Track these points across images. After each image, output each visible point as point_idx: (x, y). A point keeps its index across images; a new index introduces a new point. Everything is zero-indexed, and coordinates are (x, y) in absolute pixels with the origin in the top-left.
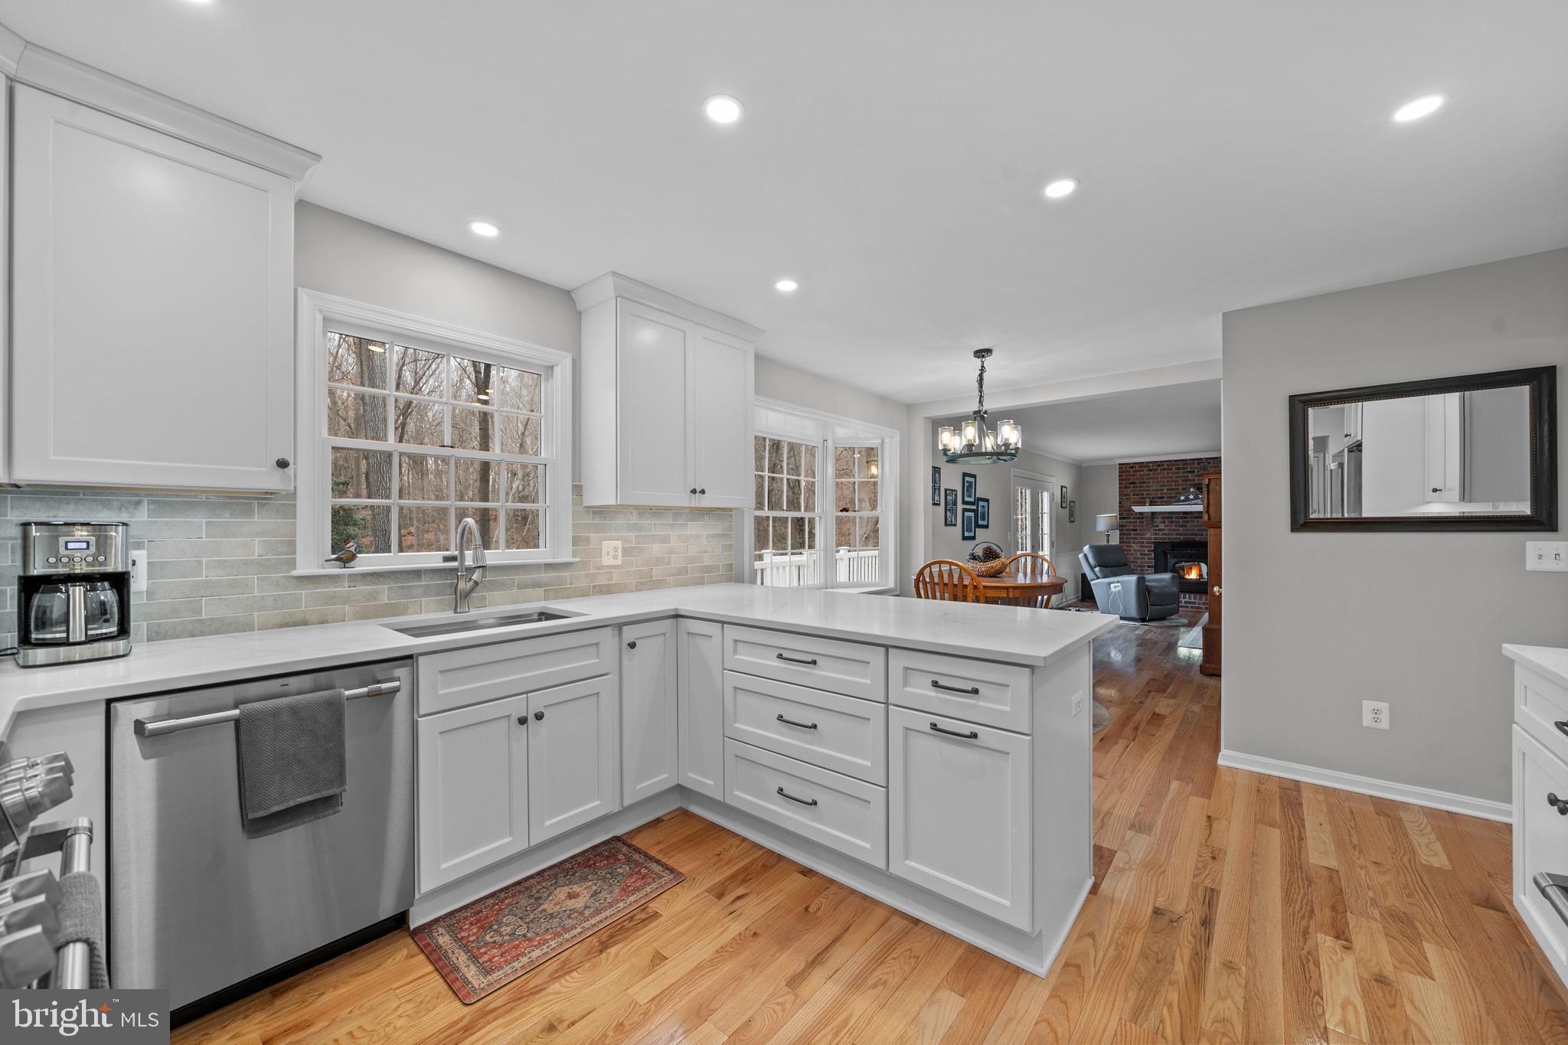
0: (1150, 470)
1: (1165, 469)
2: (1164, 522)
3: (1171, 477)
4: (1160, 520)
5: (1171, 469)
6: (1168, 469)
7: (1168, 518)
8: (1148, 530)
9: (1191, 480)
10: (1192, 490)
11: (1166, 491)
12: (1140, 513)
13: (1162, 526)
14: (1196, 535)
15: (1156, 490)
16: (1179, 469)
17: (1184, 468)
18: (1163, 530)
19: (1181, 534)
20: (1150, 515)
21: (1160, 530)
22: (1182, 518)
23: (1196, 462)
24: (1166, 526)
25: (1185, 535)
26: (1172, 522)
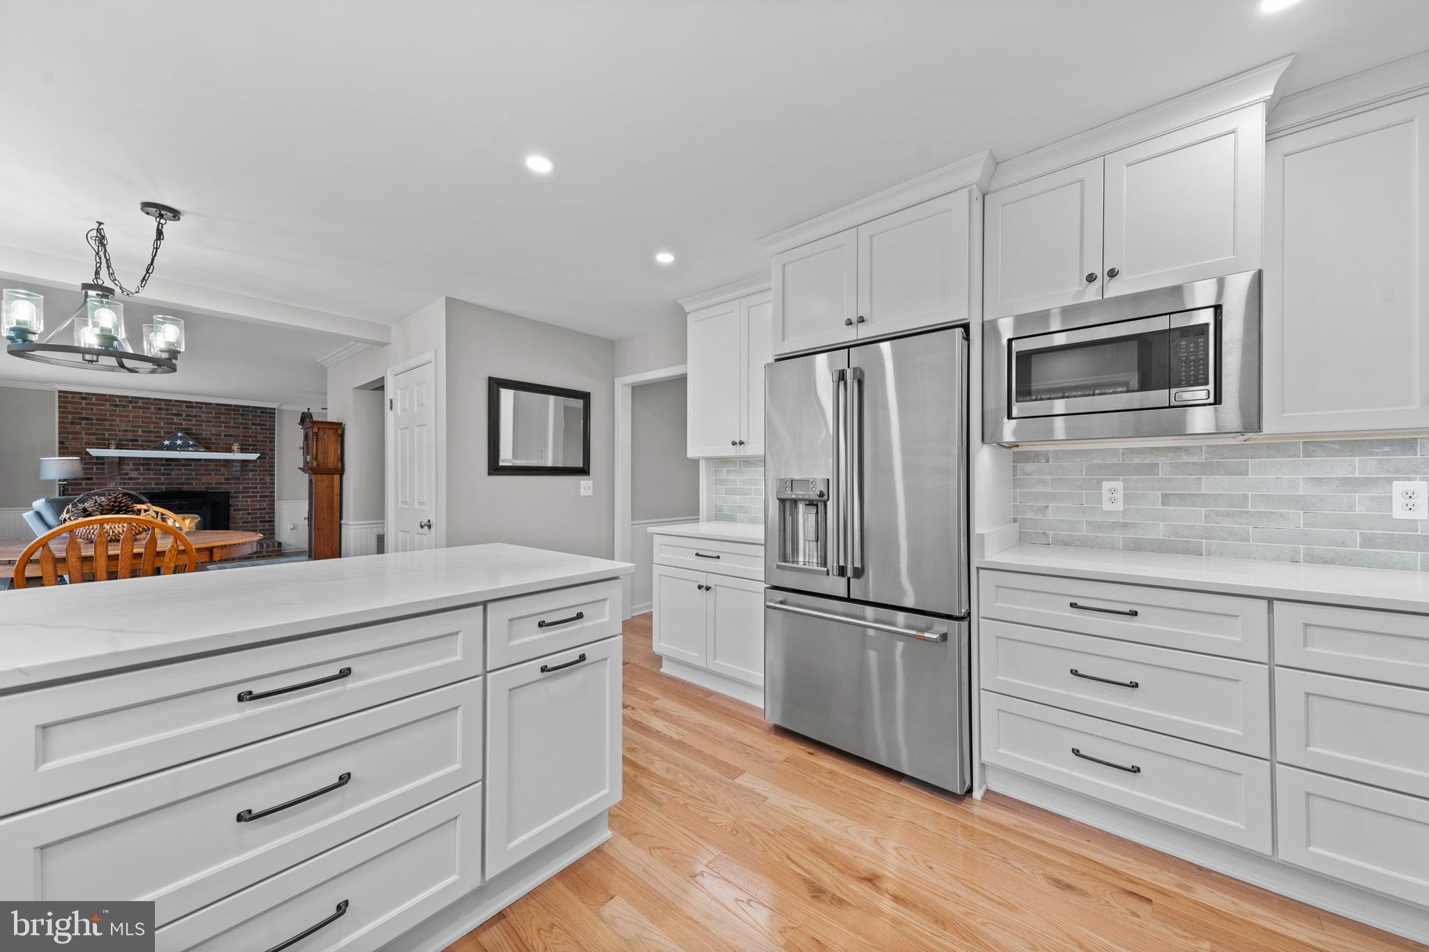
0: (116, 406)
1: (139, 407)
2: (137, 469)
3: (148, 418)
4: (131, 466)
5: (149, 408)
6: (144, 408)
7: (143, 465)
8: (112, 479)
9: (176, 424)
10: (179, 434)
11: (140, 433)
12: (98, 458)
13: (134, 474)
14: (184, 484)
15: (126, 431)
16: (160, 409)
17: (167, 410)
18: (136, 479)
19: (163, 484)
20: (117, 460)
21: (131, 479)
22: (163, 465)
23: (184, 405)
24: (141, 474)
25: (169, 484)
26: (149, 469)
